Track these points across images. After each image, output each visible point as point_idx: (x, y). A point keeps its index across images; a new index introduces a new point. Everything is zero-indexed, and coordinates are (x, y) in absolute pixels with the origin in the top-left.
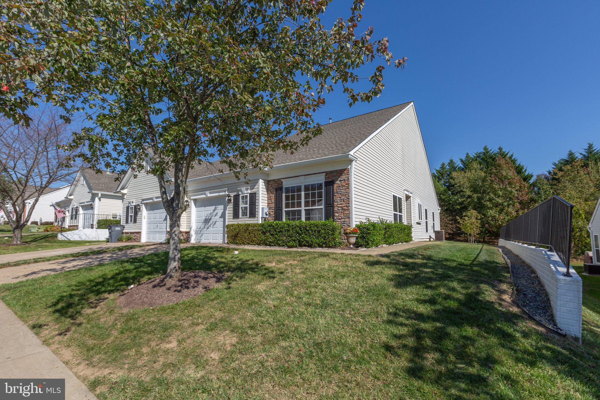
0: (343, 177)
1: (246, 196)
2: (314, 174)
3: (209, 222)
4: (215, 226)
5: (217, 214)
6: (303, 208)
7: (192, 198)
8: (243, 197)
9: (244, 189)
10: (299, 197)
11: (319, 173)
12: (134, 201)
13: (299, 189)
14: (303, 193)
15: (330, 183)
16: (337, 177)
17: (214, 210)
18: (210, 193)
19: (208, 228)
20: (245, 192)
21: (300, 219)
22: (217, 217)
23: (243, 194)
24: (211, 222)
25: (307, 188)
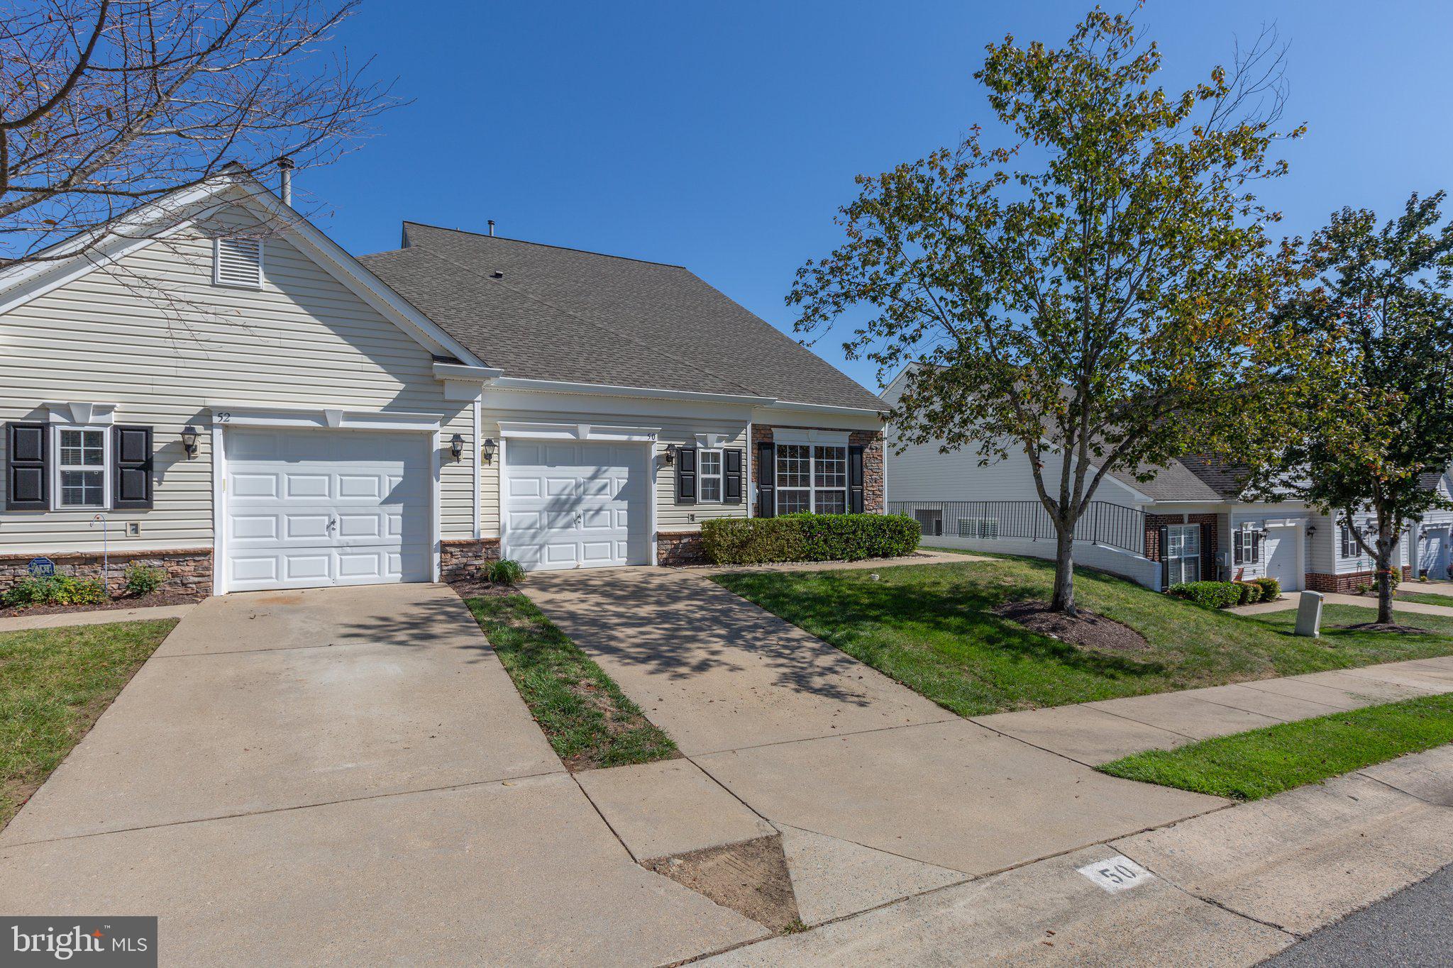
0: (874, 444)
1: (716, 456)
2: (832, 430)
3: (569, 511)
4: (597, 520)
5: (604, 487)
6: (813, 488)
7: (504, 433)
8: (705, 456)
9: (712, 438)
10: (806, 467)
11: (840, 430)
12: (119, 406)
13: (805, 452)
14: (812, 461)
15: (856, 450)
16: (866, 442)
17: (594, 477)
18: (593, 431)
19: (568, 526)
20: (716, 445)
21: (807, 507)
22: (605, 498)
23: (706, 447)
24: (580, 509)
25: (820, 452)
